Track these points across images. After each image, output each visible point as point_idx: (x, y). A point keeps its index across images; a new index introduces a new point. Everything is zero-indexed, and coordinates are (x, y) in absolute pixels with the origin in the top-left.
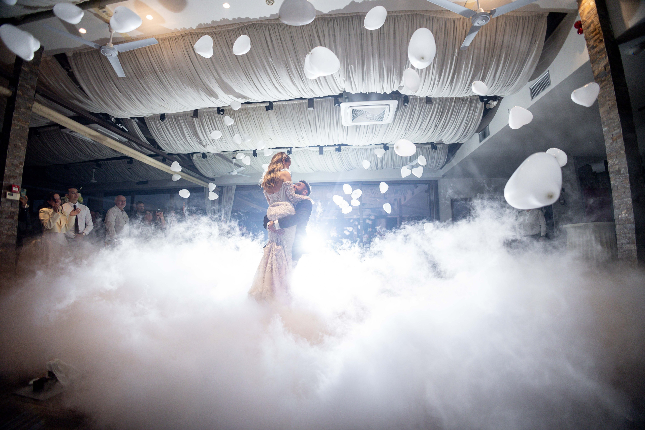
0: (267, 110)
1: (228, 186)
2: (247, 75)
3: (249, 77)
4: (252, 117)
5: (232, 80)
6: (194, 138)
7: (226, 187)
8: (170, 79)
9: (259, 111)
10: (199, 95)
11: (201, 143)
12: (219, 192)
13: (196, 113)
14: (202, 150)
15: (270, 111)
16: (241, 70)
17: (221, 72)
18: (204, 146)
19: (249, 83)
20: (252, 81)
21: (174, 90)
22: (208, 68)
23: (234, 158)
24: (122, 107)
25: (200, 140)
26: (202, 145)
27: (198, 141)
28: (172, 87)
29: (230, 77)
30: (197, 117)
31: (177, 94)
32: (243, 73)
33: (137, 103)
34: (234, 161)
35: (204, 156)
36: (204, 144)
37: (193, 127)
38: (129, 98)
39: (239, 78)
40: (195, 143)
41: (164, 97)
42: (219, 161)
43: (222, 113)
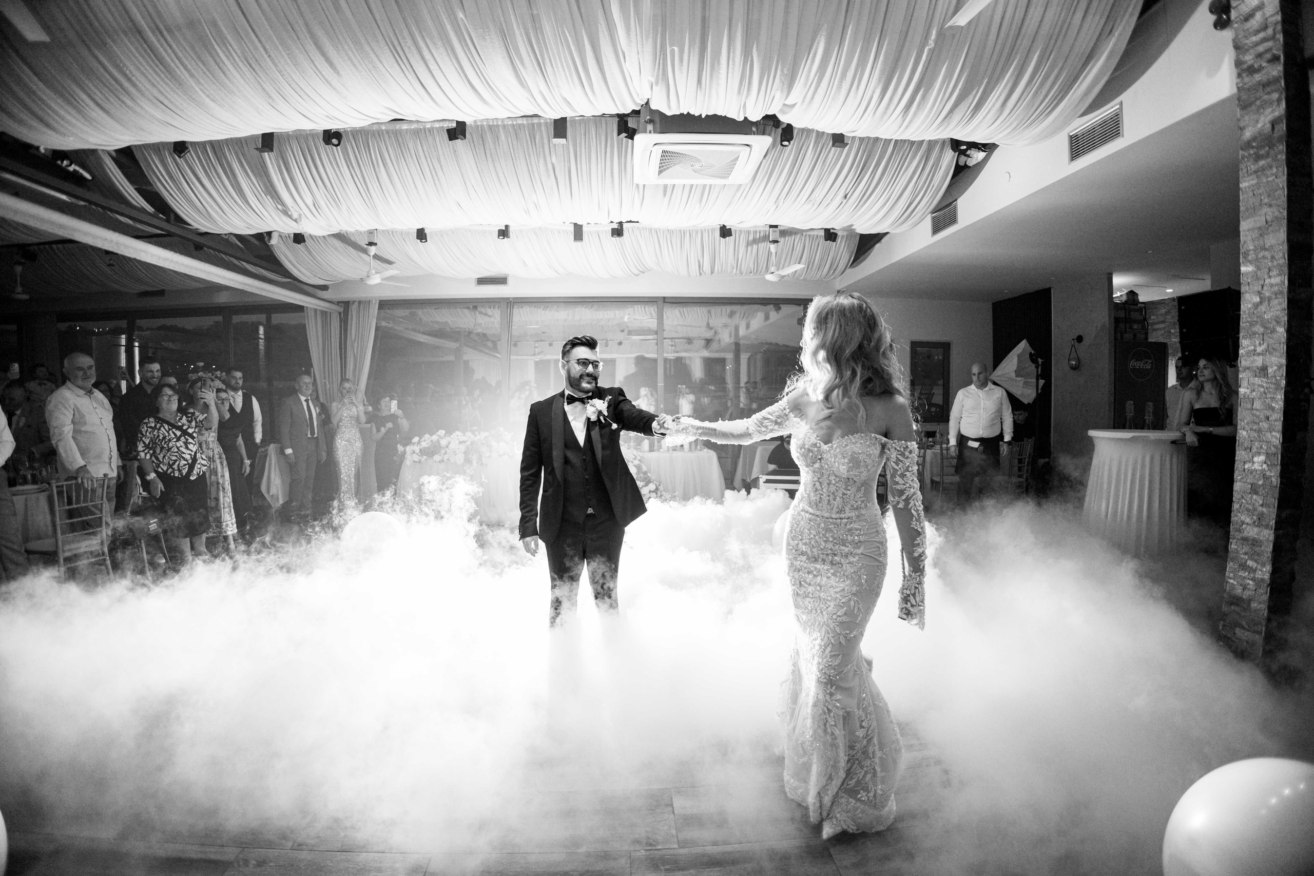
0: (451, 139)
1: (360, 302)
2: (398, 54)
3: (404, 58)
4: (413, 152)
5: (358, 65)
6: (268, 200)
7: (356, 304)
8: (184, 52)
9: (430, 139)
10: (270, 101)
11: (286, 212)
12: (340, 313)
13: (268, 141)
14: (291, 228)
15: (458, 142)
16: (380, 38)
17: (325, 40)
18: (295, 221)
19: (402, 75)
20: (411, 70)
21: (198, 82)
22: (289, 27)
23: (371, 244)
24: (51, 122)
25: (283, 204)
26: (290, 217)
27: (280, 207)
28: (192, 75)
29: (351, 55)
30: (272, 151)
31: (208, 96)
32: (387, 47)
33: (97, 113)
34: (373, 250)
35: (299, 238)
36: (295, 216)
37: (262, 173)
38: (70, 100)
39: (375, 59)
40: (269, 210)
41: (171, 102)
42: (336, 249)
43: (335, 141)
